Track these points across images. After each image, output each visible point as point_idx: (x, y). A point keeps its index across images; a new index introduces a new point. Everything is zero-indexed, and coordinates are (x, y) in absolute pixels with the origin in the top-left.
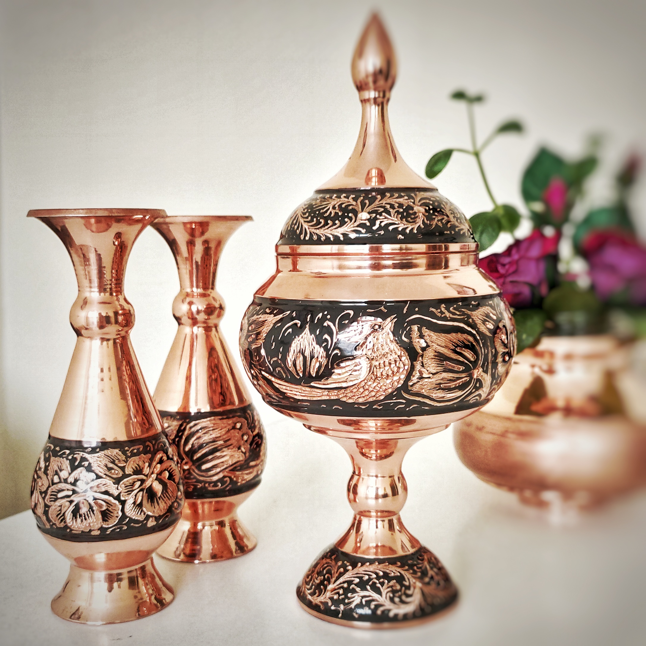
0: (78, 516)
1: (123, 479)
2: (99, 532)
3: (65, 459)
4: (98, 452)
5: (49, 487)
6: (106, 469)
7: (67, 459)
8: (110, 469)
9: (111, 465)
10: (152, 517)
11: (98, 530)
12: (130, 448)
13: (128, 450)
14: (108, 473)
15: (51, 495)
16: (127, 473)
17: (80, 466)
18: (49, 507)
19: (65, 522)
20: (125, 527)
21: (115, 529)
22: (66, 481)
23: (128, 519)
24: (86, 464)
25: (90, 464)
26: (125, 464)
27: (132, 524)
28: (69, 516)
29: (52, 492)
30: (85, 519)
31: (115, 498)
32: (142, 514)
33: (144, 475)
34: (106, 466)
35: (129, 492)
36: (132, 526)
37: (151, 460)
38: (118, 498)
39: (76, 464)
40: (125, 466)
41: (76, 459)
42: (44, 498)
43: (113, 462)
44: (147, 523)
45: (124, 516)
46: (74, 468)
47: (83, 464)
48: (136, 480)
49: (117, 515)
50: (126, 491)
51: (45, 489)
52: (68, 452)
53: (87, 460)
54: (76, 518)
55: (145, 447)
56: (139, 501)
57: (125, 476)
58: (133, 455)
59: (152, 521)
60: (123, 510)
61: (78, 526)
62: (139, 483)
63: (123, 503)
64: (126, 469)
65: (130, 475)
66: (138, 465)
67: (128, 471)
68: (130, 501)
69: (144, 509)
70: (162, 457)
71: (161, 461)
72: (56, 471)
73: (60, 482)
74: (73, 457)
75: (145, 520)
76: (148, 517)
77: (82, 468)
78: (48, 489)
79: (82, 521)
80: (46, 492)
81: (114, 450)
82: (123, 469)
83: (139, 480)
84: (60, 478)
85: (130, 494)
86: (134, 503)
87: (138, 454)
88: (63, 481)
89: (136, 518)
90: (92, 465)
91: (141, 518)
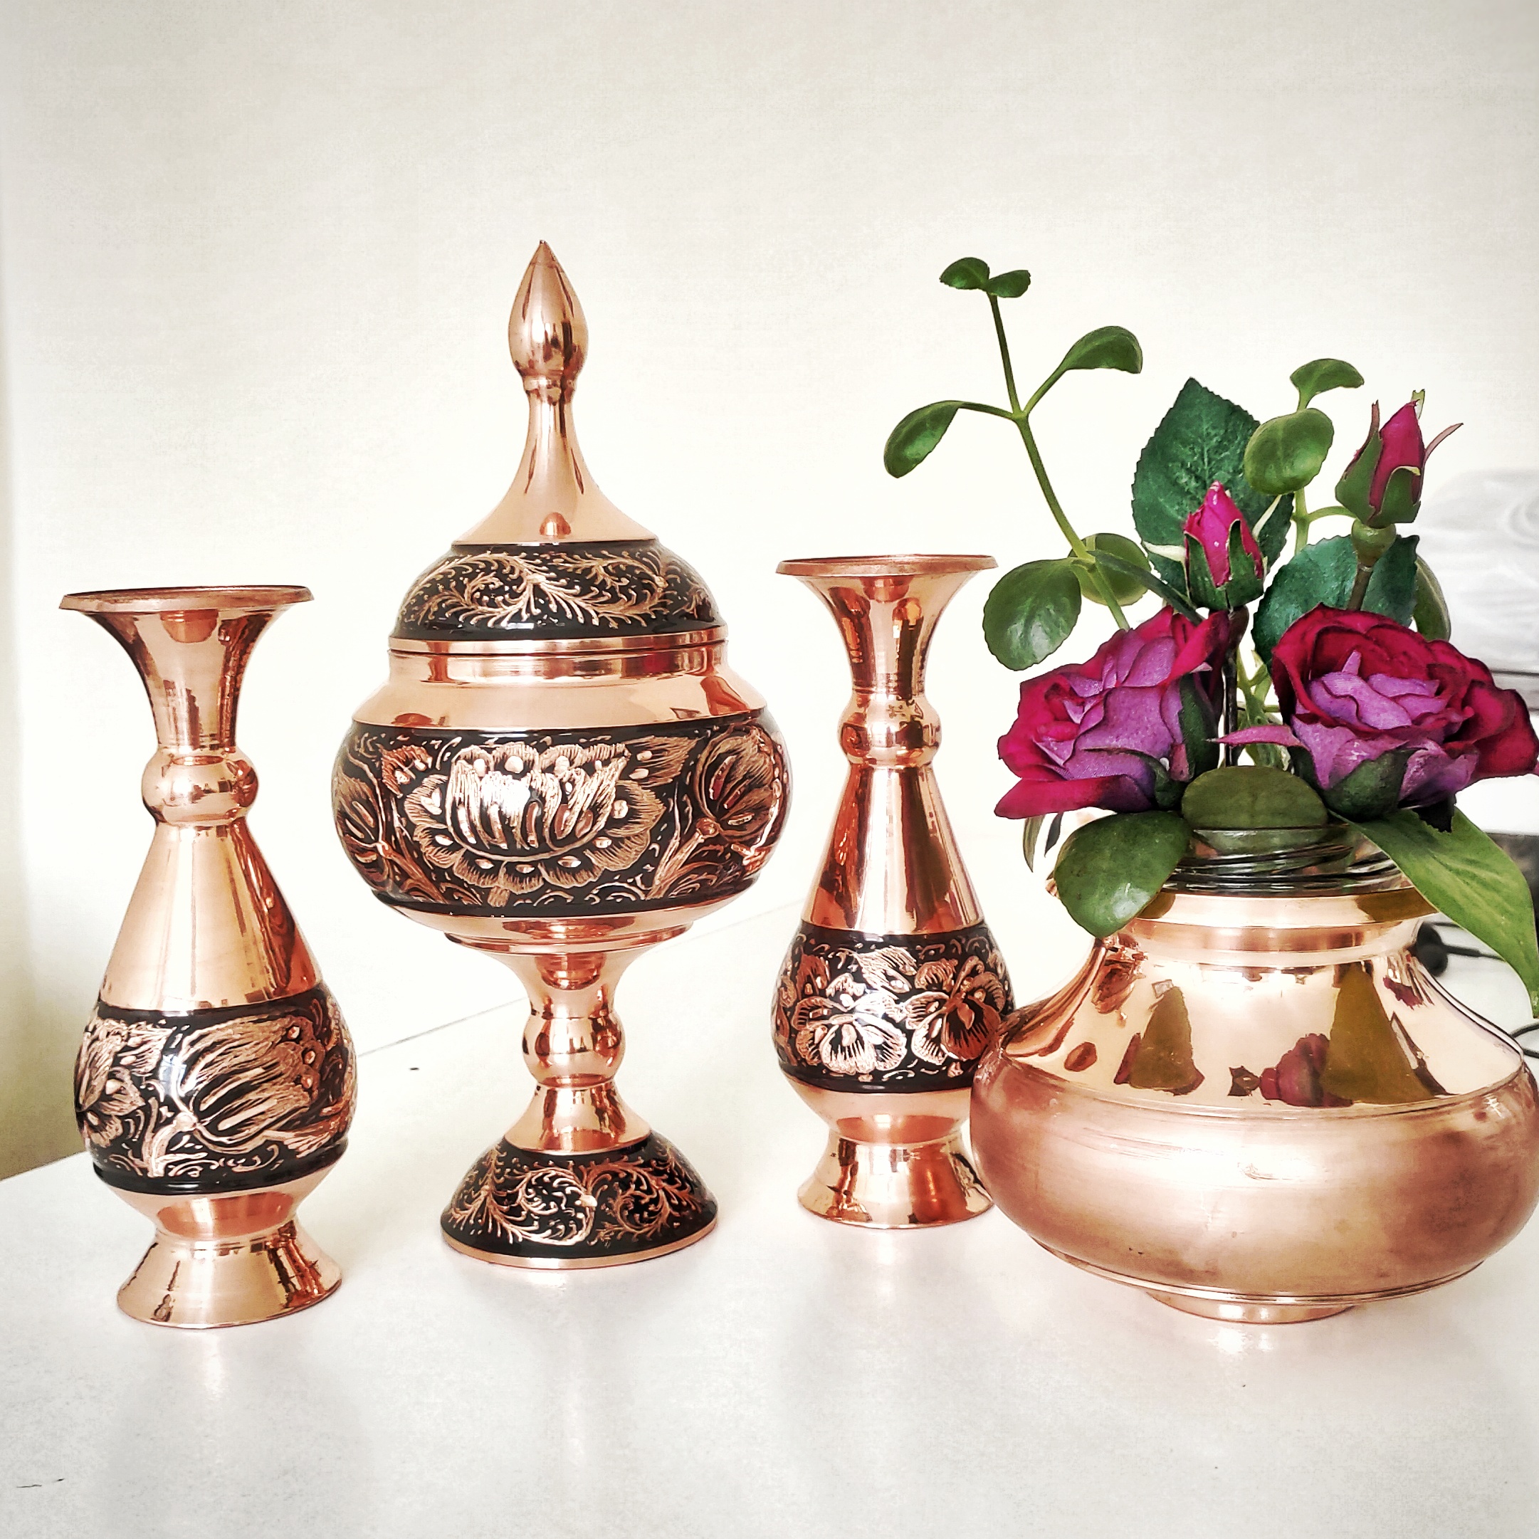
0: (839, 1050)
1: (910, 997)
2: (871, 1077)
3: (822, 958)
4: (873, 951)
5: (798, 1000)
6: (884, 977)
7: (826, 958)
8: (890, 978)
9: (892, 972)
10: (956, 1061)
11: (870, 1074)
12: (923, 947)
13: (920, 951)
14: (887, 985)
15: (801, 1014)
16: (917, 987)
17: (845, 969)
18: (797, 1032)
19: (820, 1058)
20: (912, 1075)
21: (896, 1075)
22: (822, 993)
23: (916, 1061)
24: (854, 968)
25: (860, 968)
26: (915, 972)
27: (923, 1070)
28: (825, 1048)
29: (803, 1009)
30: (850, 1056)
31: (897, 1025)
32: (940, 1054)
33: (944, 992)
34: (885, 974)
35: (920, 1018)
36: (923, 1073)
37: (959, 968)
38: (900, 1026)
39: (840, 966)
40: (913, 976)
41: (839, 959)
42: (789, 1019)
43: (896, 968)
44: (947, 1070)
45: (910, 1056)
46: (835, 973)
47: (849, 967)
48: (931, 1000)
49: (899, 1053)
50: (915, 1015)
51: (791, 1004)
52: (827, 947)
53: (857, 963)
54: (836, 1053)
55: (949, 947)
56: (934, 1034)
57: (915, 991)
58: (928, 958)
59: (956, 1068)
60: (908, 1045)
61: (838, 1064)
62: (936, 1004)
63: (909, 1034)
64: (916, 980)
65: (921, 991)
66: (936, 975)
67: (921, 982)
68: (921, 1030)
69: (943, 1047)
70: (976, 966)
71: (974, 973)
72: (809, 976)
73: (814, 994)
74: (834, 956)
75: (944, 1064)
76: (949, 1062)
77: (847, 974)
78: (795, 1004)
79: (845, 1058)
80: (792, 1009)
81: (897, 948)
82: (911, 979)
83: (936, 1000)
84: (813, 988)
85: (921, 1021)
86: (927, 1036)
87: (936, 958)
88: (818, 992)
89: (930, 1061)
90: (863, 970)
91: (937, 1061)
